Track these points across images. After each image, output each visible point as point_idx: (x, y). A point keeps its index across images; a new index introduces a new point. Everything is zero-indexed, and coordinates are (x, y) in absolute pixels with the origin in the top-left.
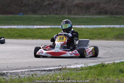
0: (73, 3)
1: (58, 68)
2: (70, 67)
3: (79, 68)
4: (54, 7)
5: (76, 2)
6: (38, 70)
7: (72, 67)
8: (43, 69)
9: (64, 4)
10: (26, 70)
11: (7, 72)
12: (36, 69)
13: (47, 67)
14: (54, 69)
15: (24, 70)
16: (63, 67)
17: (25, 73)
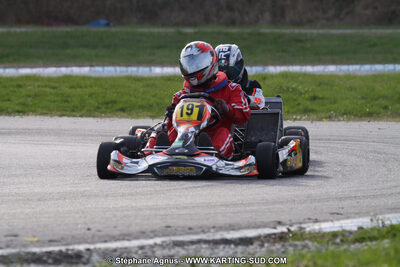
1: (275, 231)
2: (316, 227)
3: (350, 232)
6: (199, 242)
7: (327, 227)
8: (218, 236)
10: (158, 240)
11: (88, 250)
12: (194, 238)
13: (232, 228)
14: (258, 238)
15: (151, 242)
16: (292, 229)
17: (153, 252)
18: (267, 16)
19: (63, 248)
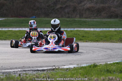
0: (84, 7)
1: (52, 68)
2: (63, 67)
3: (71, 68)
4: (66, 10)
5: (88, 6)
6: (30, 70)
7: (66, 67)
8: (36, 69)
9: (75, 8)
10: (19, 70)
13: (41, 67)
14: (47, 70)
15: (17, 70)
16: (57, 67)
17: (17, 73)
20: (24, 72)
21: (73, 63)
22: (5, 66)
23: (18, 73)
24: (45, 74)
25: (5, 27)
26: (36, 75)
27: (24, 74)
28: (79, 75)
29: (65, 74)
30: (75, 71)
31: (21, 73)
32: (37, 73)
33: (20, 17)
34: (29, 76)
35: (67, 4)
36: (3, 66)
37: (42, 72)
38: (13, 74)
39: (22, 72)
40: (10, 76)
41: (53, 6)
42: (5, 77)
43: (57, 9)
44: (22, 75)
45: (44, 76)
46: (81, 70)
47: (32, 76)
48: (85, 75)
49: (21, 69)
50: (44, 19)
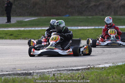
0: (119, 4)
1: (87, 67)
2: (98, 66)
3: (107, 67)
4: (100, 8)
5: (123, 2)
6: (65, 70)
7: (101, 66)
8: (71, 69)
9: (110, 5)
10: (53, 70)
11: (33, 72)
12: (64, 69)
13: (75, 66)
14: (82, 69)
15: (51, 70)
16: (91, 67)
17: (51, 73)
18: (113, 13)
19: (27, 72)
20: (59, 72)
21: (108, 62)
22: (39, 66)
23: (53, 73)
24: (79, 74)
25: (38, 26)
26: (71, 75)
27: (58, 74)
28: (115, 74)
29: (100, 74)
30: (111, 70)
31: (55, 73)
32: (71, 73)
33: (53, 16)
34: (64, 76)
35: (101, 1)
36: (37, 66)
37: (76, 72)
38: (47, 74)
39: (57, 72)
40: (45, 76)
41: (87, 4)
42: (39, 77)
43: (91, 7)
44: (56, 75)
45: (79, 76)
46: (117, 68)
47: (67, 76)
48: (121, 74)
49: (55, 69)
50: (78, 17)
